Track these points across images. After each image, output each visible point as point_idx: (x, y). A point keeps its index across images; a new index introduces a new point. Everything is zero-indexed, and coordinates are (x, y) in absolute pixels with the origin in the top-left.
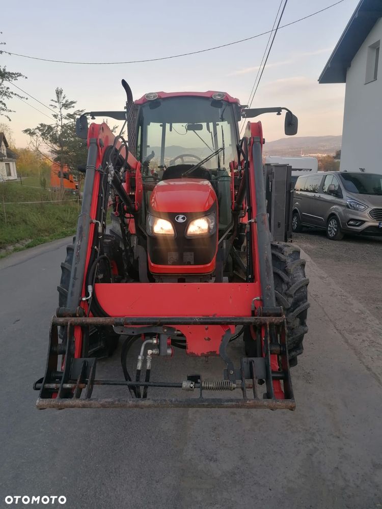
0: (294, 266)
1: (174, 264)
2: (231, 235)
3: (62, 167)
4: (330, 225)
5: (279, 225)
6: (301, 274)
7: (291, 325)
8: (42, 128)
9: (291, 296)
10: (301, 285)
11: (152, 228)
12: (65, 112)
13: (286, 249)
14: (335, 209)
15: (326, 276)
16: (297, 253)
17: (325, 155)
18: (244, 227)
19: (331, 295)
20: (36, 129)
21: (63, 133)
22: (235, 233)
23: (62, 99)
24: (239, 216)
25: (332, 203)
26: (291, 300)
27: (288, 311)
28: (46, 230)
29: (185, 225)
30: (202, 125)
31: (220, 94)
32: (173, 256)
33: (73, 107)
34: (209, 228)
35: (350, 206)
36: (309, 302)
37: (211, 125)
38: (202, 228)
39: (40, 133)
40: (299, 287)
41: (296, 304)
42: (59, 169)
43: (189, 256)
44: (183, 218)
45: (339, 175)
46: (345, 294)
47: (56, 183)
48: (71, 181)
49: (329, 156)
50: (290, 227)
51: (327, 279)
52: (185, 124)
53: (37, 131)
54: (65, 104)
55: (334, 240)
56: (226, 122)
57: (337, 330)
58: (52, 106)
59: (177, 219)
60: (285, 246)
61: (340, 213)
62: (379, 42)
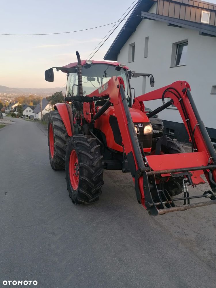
29: (143, 129)
30: (95, 78)
44: (141, 125)
62: (134, 43)
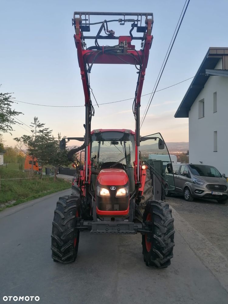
0: (166, 212)
1: (109, 210)
2: (134, 197)
3: (33, 158)
4: (185, 193)
5: (158, 192)
6: (170, 216)
7: (166, 242)
8: (24, 137)
9: (166, 227)
10: (170, 221)
11: (100, 193)
12: (38, 129)
13: (162, 203)
14: (188, 184)
15: (184, 220)
16: (167, 206)
17: (181, 153)
18: (141, 193)
19: (187, 231)
20: (21, 138)
21: (36, 140)
22: (137, 196)
23: (37, 122)
24: (139, 187)
25: (186, 181)
26: (166, 229)
27: (165, 234)
28: (23, 195)
29: (115, 192)
30: (118, 142)
31: (128, 130)
32: (109, 206)
33: (43, 127)
34: (126, 193)
35: (195, 182)
36: (174, 230)
37: (123, 142)
38: (123, 193)
39: (23, 140)
40: (169, 222)
41: (168, 231)
42: (32, 159)
43: (117, 207)
44: (114, 188)
45: (188, 165)
46: (195, 230)
47: (28, 167)
48: (36, 166)
49: (183, 153)
50: (164, 193)
51: (185, 222)
52: (110, 142)
53: (22, 139)
54: (38, 125)
55: (188, 201)
56: (130, 141)
57: (191, 248)
58: (31, 126)
59: (112, 188)
60: (162, 202)
61: (190, 186)
62: (203, 99)
